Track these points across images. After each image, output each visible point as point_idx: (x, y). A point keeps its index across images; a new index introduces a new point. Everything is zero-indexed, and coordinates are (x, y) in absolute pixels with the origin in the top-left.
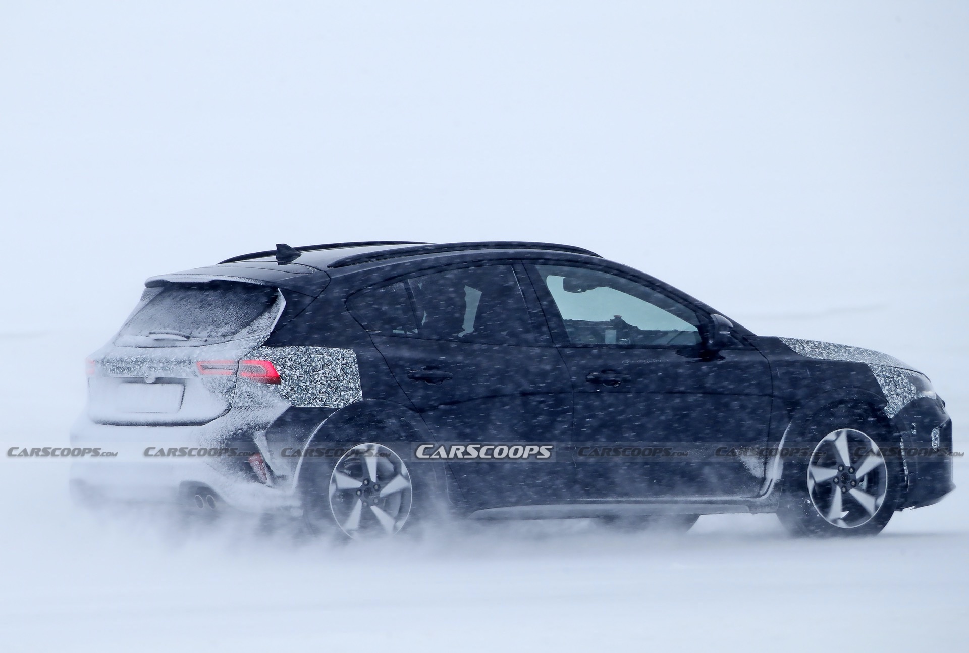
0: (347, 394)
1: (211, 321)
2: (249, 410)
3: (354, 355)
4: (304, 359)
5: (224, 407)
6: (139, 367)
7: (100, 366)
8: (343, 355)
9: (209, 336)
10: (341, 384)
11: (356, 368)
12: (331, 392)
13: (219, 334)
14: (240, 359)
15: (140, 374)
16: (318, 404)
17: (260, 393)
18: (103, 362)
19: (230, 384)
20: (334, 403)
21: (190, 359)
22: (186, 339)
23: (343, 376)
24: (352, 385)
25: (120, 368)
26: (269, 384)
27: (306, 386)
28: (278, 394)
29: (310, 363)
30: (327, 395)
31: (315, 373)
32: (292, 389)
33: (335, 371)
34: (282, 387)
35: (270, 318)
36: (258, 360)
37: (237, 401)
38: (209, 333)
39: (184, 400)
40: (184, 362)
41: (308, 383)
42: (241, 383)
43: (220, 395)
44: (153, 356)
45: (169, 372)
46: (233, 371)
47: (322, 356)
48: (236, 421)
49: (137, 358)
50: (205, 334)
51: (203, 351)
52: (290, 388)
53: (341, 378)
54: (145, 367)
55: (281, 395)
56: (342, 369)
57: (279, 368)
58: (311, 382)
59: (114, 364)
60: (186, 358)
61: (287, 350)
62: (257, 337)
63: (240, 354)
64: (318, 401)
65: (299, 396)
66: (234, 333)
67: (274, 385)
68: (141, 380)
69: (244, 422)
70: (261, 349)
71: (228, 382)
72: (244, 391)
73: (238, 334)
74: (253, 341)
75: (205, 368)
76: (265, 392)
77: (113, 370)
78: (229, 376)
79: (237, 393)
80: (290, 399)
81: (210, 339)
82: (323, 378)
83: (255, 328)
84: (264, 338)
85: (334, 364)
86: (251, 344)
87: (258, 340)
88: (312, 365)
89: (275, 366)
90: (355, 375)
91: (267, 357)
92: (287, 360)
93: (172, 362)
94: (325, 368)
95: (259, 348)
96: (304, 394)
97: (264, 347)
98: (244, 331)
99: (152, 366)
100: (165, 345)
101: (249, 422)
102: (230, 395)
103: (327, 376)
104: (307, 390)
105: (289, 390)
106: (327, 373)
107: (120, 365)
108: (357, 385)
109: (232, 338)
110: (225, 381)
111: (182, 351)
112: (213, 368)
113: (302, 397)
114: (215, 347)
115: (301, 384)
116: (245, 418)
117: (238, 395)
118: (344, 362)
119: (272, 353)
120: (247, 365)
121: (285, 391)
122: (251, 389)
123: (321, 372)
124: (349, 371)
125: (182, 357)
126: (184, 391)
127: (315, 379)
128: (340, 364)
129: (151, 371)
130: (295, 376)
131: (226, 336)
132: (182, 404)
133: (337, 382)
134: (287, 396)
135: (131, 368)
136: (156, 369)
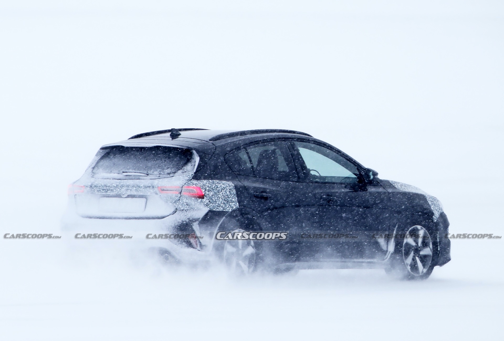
0: (232, 204)
1: (158, 166)
2: (188, 212)
3: (233, 185)
4: (214, 186)
5: (173, 210)
6: (119, 189)
7: (88, 188)
8: (229, 184)
9: (160, 174)
10: (230, 199)
11: (235, 191)
12: (226, 203)
13: (166, 173)
14: (183, 186)
15: (119, 193)
16: (221, 209)
17: (193, 203)
18: (91, 186)
19: (177, 198)
20: (228, 209)
21: (153, 185)
22: (147, 175)
23: (230, 195)
24: (234, 200)
25: (105, 189)
26: (198, 199)
27: (216, 200)
28: (203, 204)
29: (216, 188)
30: (224, 205)
31: (219, 193)
32: (209, 201)
33: (226, 192)
34: (205, 200)
35: (192, 165)
36: (193, 186)
37: (181, 207)
38: (159, 173)
39: (147, 206)
40: (149, 187)
41: (216, 198)
42: (183, 198)
43: (171, 204)
44: (128, 184)
45: (139, 192)
46: (179, 192)
47: (220, 185)
48: (181, 217)
49: (117, 185)
50: (156, 173)
51: (159, 182)
52: (208, 201)
53: (229, 196)
54: (124, 189)
55: (204, 204)
56: (230, 192)
57: (203, 191)
58: (217, 198)
59: (101, 188)
60: (150, 185)
61: (205, 182)
62: (188, 175)
63: (182, 183)
64: (221, 208)
65: (213, 205)
66: (175, 173)
67: (201, 199)
68: (119, 196)
69: (186, 217)
70: (191, 181)
71: (176, 197)
72: (185, 202)
73: (176, 173)
74: (186, 177)
75: (164, 190)
76: (196, 202)
77: (100, 191)
78: (177, 194)
79: (180, 203)
80: (208, 206)
81: (161, 175)
82: (222, 196)
83: (185, 170)
84: (192, 175)
85: (226, 189)
86: (185, 178)
87: (189, 176)
88: (217, 190)
89: (201, 190)
90: (235, 195)
91: (197, 185)
92: (207, 187)
93: (142, 187)
94: (223, 191)
95: (190, 180)
96: (215, 204)
97: (192, 180)
98: (180, 172)
99: (128, 188)
100: (133, 178)
101: (189, 217)
102: (176, 204)
103: (224, 195)
104: (216, 202)
105: (208, 202)
106: (223, 193)
107: (105, 188)
108: (236, 200)
109: (174, 175)
110: (174, 197)
111: (146, 181)
112: (167, 190)
113: (214, 205)
114: (166, 180)
115: (213, 199)
116: (186, 216)
117: (181, 204)
118: (230, 188)
119: (198, 183)
120: (187, 189)
121: (206, 202)
122: (188, 201)
123: (221, 193)
124: (232, 193)
125: (148, 184)
126: (146, 202)
127: (219, 197)
128: (228, 189)
129: (127, 191)
130: (211, 195)
131: (170, 174)
132: (145, 208)
133: (228, 198)
134: (207, 205)
135: (113, 190)
136: (131, 190)
